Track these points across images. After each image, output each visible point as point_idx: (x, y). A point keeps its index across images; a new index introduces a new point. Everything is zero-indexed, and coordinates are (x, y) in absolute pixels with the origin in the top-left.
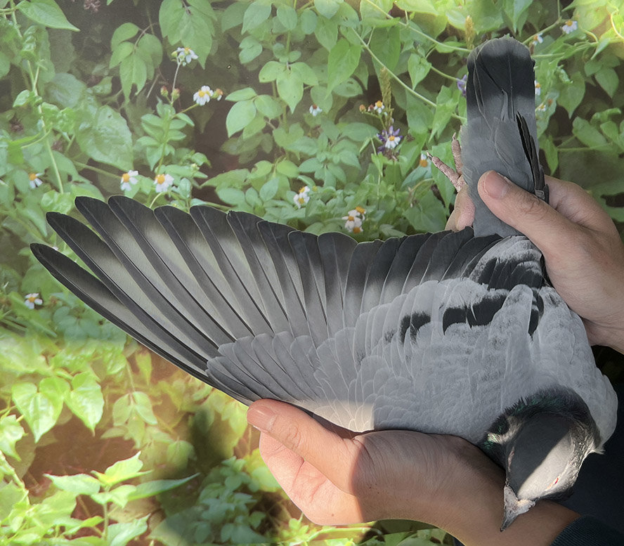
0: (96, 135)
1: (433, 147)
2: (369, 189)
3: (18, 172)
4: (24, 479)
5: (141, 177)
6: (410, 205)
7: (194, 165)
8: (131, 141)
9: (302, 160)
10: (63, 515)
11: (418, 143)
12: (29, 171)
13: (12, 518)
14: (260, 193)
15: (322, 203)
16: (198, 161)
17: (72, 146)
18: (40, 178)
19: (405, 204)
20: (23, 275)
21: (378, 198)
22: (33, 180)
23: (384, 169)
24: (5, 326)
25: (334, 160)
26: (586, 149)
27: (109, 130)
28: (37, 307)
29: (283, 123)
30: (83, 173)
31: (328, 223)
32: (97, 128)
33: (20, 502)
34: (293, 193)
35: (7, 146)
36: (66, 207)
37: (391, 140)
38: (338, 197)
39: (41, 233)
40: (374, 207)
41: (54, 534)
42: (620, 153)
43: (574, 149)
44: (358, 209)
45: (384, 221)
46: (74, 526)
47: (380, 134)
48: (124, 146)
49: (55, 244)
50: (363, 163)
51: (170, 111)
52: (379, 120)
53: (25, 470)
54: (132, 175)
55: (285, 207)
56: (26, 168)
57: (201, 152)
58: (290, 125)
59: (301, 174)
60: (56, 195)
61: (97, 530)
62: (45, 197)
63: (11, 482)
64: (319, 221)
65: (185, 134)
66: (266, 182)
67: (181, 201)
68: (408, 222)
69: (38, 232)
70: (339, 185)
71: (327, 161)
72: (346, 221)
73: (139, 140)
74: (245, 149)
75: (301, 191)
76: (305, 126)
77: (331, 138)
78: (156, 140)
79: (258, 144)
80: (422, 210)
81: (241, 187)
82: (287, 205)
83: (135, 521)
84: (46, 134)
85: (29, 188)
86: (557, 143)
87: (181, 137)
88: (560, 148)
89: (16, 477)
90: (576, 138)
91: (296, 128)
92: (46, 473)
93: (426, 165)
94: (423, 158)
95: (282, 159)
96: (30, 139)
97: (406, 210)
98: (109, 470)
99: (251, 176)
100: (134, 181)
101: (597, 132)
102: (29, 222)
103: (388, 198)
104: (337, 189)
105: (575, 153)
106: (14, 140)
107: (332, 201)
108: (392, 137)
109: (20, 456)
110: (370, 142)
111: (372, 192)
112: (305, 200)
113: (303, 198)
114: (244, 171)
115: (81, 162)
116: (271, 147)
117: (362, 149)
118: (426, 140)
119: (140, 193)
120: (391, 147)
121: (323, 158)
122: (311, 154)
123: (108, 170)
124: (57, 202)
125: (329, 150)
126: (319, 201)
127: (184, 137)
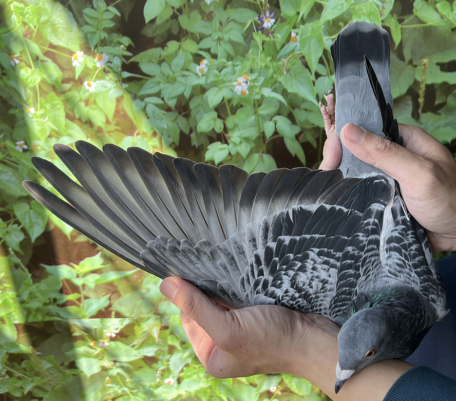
0: (52, 25)
1: (301, 26)
2: (252, 60)
4: (28, 267)
5: (86, 56)
6: (284, 72)
7: (122, 46)
8: (77, 29)
9: (201, 39)
10: (54, 291)
11: (289, 23)
12: (10, 53)
13: (23, 291)
14: (172, 66)
15: (217, 72)
16: (125, 43)
17: (37, 34)
18: (16, 58)
19: (281, 71)
20: (13, 128)
21: (259, 67)
22: (13, 59)
23: (263, 44)
24: (5, 163)
25: (225, 38)
26: (424, 25)
27: (61, 21)
28: (24, 150)
29: (185, 10)
30: (47, 54)
31: (222, 87)
32: (53, 20)
33: (27, 282)
34: (196, 65)
36: (37, 79)
37: (268, 21)
38: (229, 67)
39: (22, 98)
40: (257, 74)
41: (50, 303)
42: (453, 27)
43: (415, 26)
44: (245, 76)
45: (265, 85)
46: (62, 299)
47: (259, 17)
49: (32, 105)
50: (247, 40)
51: (102, 5)
52: (258, 5)
53: (27, 261)
54: (80, 54)
55: (190, 76)
56: (6, 50)
57: (126, 36)
58: (191, 12)
59: (201, 50)
60: (29, 70)
61: (77, 302)
62: (22, 72)
63: (20, 268)
64: (216, 86)
65: (115, 22)
66: (175, 57)
67: (115, 74)
68: (283, 86)
69: (19, 97)
70: (230, 58)
71: (219, 39)
72: (235, 85)
73: (82, 28)
74: (159, 32)
75: (201, 63)
76: (202, 13)
77: (221, 21)
78: (94, 27)
79: (168, 28)
80: (293, 76)
81: (157, 62)
82: (192, 74)
83: (101, 297)
84: (17, 25)
85: (11, 66)
86: (400, 21)
87: (111, 25)
88: (403, 25)
89: (22, 265)
90: (416, 16)
91: (196, 14)
92: (42, 263)
93: (295, 40)
94: (293, 35)
95: (186, 39)
97: (281, 77)
98: (82, 263)
99: (164, 53)
100: (81, 59)
101: (434, 10)
102: (13, 90)
103: (267, 67)
104: (228, 61)
105: (415, 28)
107: (225, 70)
108: (268, 19)
109: (24, 252)
110: (252, 23)
111: (255, 62)
112: (204, 70)
113: (203, 69)
114: (159, 49)
115: (44, 46)
116: (178, 30)
117: (246, 29)
118: (295, 20)
119: (86, 68)
120: (268, 26)
121: (217, 37)
122: (207, 34)
123: (62, 52)
124: (31, 76)
125: (221, 30)
126: (215, 70)
127: (114, 24)
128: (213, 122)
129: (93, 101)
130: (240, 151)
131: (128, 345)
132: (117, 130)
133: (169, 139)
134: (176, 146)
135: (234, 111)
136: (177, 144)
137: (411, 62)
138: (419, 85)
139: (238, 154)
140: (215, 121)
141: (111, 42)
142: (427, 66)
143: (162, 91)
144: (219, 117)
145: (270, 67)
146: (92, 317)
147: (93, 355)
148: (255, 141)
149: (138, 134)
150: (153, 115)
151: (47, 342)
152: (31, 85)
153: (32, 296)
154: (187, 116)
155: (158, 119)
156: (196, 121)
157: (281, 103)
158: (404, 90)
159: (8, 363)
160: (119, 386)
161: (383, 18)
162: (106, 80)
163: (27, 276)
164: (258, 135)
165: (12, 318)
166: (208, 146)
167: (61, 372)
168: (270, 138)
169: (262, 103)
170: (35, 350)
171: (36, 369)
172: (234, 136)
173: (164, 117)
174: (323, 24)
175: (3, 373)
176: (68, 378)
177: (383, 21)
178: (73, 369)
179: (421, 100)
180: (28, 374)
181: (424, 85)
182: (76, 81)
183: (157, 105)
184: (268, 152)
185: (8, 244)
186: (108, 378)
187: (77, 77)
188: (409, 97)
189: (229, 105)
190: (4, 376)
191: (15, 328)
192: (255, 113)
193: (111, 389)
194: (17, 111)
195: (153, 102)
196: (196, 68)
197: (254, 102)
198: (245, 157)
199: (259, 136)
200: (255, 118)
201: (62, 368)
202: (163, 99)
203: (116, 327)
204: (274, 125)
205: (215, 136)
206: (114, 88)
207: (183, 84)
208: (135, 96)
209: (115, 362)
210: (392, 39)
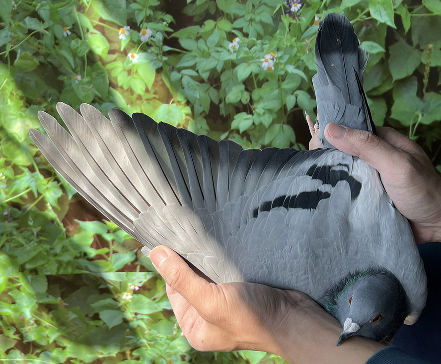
1: (324, 12)
2: (279, 39)
3: (56, 25)
4: (63, 222)
5: (132, 30)
6: (306, 52)
7: (165, 23)
8: (126, 6)
9: (235, 19)
11: (313, 9)
12: (64, 25)
13: (56, 244)
14: (207, 42)
15: (248, 49)
16: (167, 20)
17: (89, 10)
18: (69, 30)
19: (304, 50)
20: (60, 93)
21: (285, 47)
22: (66, 31)
23: (290, 26)
25: (256, 19)
26: (431, 14)
30: (96, 27)
31: (251, 63)
34: (229, 42)
35: (49, 8)
37: (295, 6)
38: (258, 45)
39: (71, 66)
40: (282, 52)
41: (80, 257)
43: (422, 15)
44: (272, 53)
45: (289, 62)
46: (93, 253)
47: (288, 1)
48: (121, 9)
49: (79, 73)
50: (275, 21)
53: (63, 216)
54: (126, 29)
55: (223, 52)
56: (61, 23)
57: (169, 14)
59: (234, 29)
60: (80, 41)
61: (106, 256)
62: (73, 43)
63: (55, 223)
64: (245, 62)
65: (160, 1)
66: (211, 34)
67: (157, 48)
68: (305, 63)
69: (68, 65)
70: (259, 37)
71: (251, 20)
72: (263, 62)
73: (130, 6)
74: (198, 12)
75: (234, 41)
77: (254, 4)
78: (141, 5)
79: (206, 8)
81: (194, 38)
82: (225, 51)
83: (129, 252)
84: (73, 1)
85: (63, 36)
86: (410, 10)
87: (157, 4)
88: (412, 14)
89: (58, 220)
90: (424, 7)
92: (76, 218)
94: (316, 19)
95: (222, 19)
96: (63, 4)
97: (304, 55)
99: (201, 30)
100: (127, 33)
102: (63, 58)
103: (292, 46)
104: (257, 40)
105: (423, 17)
106: (53, 4)
107: (254, 48)
108: (296, 4)
109: (60, 207)
110: (281, 7)
111: (281, 42)
113: (235, 46)
114: (197, 27)
115: (95, 20)
116: (214, 11)
117: (275, 12)
118: (319, 6)
119: (131, 41)
120: (295, 10)
121: (249, 18)
122: (241, 15)
123: (110, 26)
124: (81, 46)
125: (253, 12)
126: (246, 47)
127: (160, 3)
128: (240, 94)
129: (135, 72)
130: (263, 122)
131: (149, 298)
132: (155, 98)
133: (200, 108)
134: (206, 114)
135: (260, 84)
136: (207, 113)
137: (418, 47)
138: (425, 68)
139: (261, 124)
140: (242, 93)
141: (155, 19)
142: (432, 51)
143: (197, 65)
144: (246, 89)
145: (294, 47)
146: (119, 271)
147: (116, 307)
148: (277, 113)
149: (173, 103)
150: (188, 86)
151: (74, 294)
152: (80, 55)
153: (65, 250)
154: (218, 88)
155: (192, 90)
156: (225, 93)
157: (302, 79)
158: (411, 71)
159: (37, 312)
160: (138, 338)
161: (395, 7)
162: (148, 52)
163: (61, 230)
164: (280, 107)
165: (45, 270)
166: (234, 115)
168: (291, 110)
169: (285, 78)
170: (63, 301)
171: (63, 320)
172: (259, 108)
173: (197, 87)
174: (343, 11)
175: (32, 322)
176: (91, 329)
177: (395, 10)
178: (97, 321)
179: (426, 81)
180: (55, 323)
181: (429, 68)
182: (121, 53)
183: (192, 77)
184: (288, 123)
185: (47, 200)
186: (128, 330)
187: (122, 49)
188: (415, 78)
189: (256, 79)
190: (33, 324)
191: (46, 280)
192: (279, 87)
193: (130, 341)
194: (66, 78)
195: (188, 74)
196: (229, 45)
197: (279, 77)
198: (267, 127)
199: (281, 109)
200: (279, 92)
201: (86, 319)
202: (197, 71)
203: (140, 280)
204: (295, 99)
205: (241, 107)
206: (155, 60)
207: (216, 59)
208: (173, 67)
209: (136, 314)
210: (402, 25)
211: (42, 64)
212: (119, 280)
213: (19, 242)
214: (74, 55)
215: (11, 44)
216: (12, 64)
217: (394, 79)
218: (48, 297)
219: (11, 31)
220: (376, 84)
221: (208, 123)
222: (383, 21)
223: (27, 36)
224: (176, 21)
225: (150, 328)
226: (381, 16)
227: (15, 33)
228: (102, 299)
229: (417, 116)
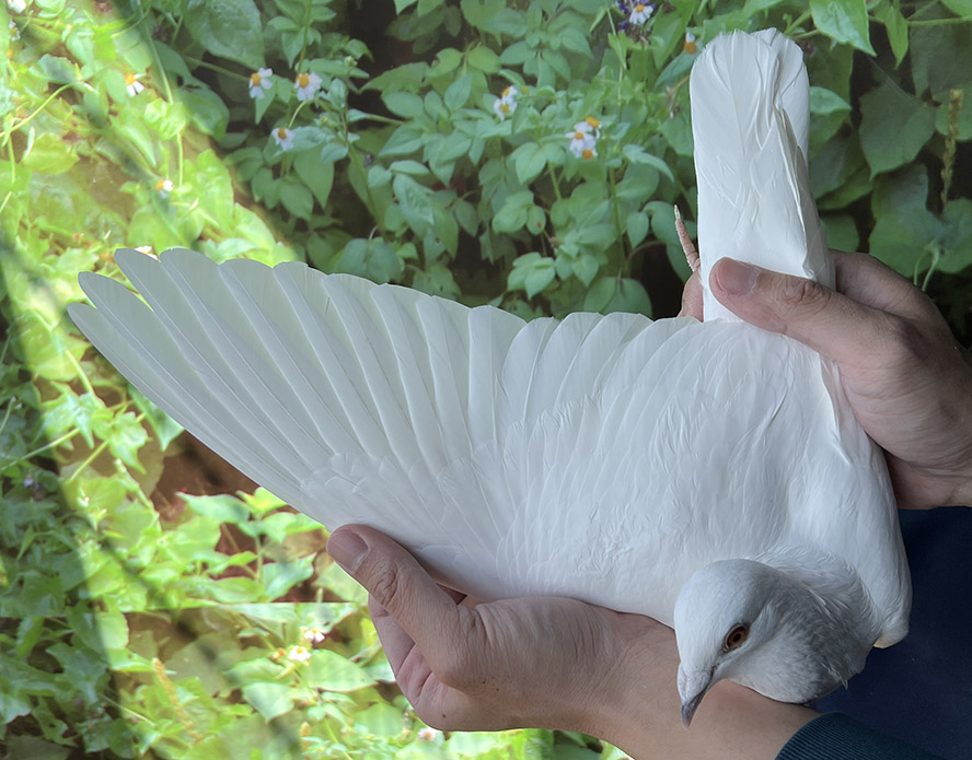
0: (212, 16)
1: (706, 22)
2: (605, 88)
3: (110, 72)
4: (152, 498)
5: (276, 78)
6: (669, 114)
7: (349, 59)
8: (260, 24)
9: (505, 46)
10: (205, 548)
11: (680, 16)
12: (126, 70)
13: (142, 546)
14: (446, 98)
15: (536, 113)
16: (354, 51)
17: (180, 33)
18: (139, 82)
19: (663, 111)
20: (129, 220)
21: (619, 104)
22: (131, 84)
23: (628, 56)
25: (552, 44)
26: (956, 20)
27: (229, 8)
30: (198, 73)
31: (545, 143)
32: (213, 6)
33: (149, 528)
34: (494, 97)
35: (92, 34)
36: (178, 123)
37: (638, 11)
38: (559, 102)
39: (150, 163)
40: (614, 117)
41: (195, 571)
43: (936, 21)
44: (590, 120)
45: (630, 139)
46: (220, 563)
47: (621, 1)
48: (251, 31)
49: (167, 176)
50: (596, 48)
53: (152, 485)
54: (265, 74)
55: (481, 119)
56: (120, 65)
57: (358, 38)
59: (504, 67)
60: (164, 104)
61: (249, 570)
62: (150, 109)
63: (136, 501)
64: (531, 140)
65: (335, 11)
66: (453, 81)
67: (334, 114)
68: (666, 141)
69: (143, 160)
70: (561, 84)
71: (541, 47)
72: (571, 139)
73: (271, 23)
74: (422, 31)
75: (504, 95)
77: (547, 11)
78: (294, 21)
79: (440, 22)
81: (417, 91)
82: (485, 116)
83: (297, 560)
84: (143, 16)
85: (127, 95)
86: (907, 13)
87: (328, 16)
88: (911, 20)
89: (143, 497)
90: (939, 3)
92: (180, 491)
93: (694, 50)
94: (689, 39)
95: (475, 45)
97: (662, 123)
98: (259, 491)
99: (432, 73)
100: (267, 85)
102: (131, 146)
103: (635, 103)
104: (557, 90)
105: (936, 27)
106: (100, 25)
107: (550, 109)
108: (640, 7)
109: (145, 467)
110: (606, 15)
111: (611, 93)
112: (510, 108)
113: (507, 105)
114: (422, 65)
115: (194, 56)
116: (459, 28)
117: (593, 26)
118: (693, 10)
119: (277, 102)
120: (638, 22)
121: (536, 42)
122: (518, 35)
123: (230, 69)
124: (167, 116)
125: (543, 29)
126: (532, 108)
127: (334, 15)
128: (524, 212)
129: (288, 169)
130: (577, 273)
131: (348, 658)
133: (437, 245)
134: (451, 260)
135: (567, 190)
136: (453, 252)
137: (927, 96)
138: (943, 143)
139: (573, 278)
140: (528, 209)
141: (328, 51)
142: (960, 104)
143: (426, 149)
144: (537, 202)
145: (641, 104)
146: (278, 600)
147: (277, 677)
148: (606, 252)
149: (376, 235)
150: (408, 198)
151: (186, 650)
152: (166, 136)
153: (160, 558)
154: (474, 199)
155: (416, 205)
156: (491, 209)
157: (662, 176)
158: (912, 153)
159: (109, 689)
160: (327, 742)
161: (872, 6)
162: (315, 125)
163: (150, 516)
164: (614, 239)
165: (120, 602)
166: (513, 260)
167: (213, 710)
168: (638, 246)
169: (623, 174)
170: (163, 666)
171: (165, 705)
172: (567, 243)
173: (428, 200)
174: (750, 18)
175: (100, 710)
176: (228, 722)
177: (871, 13)
178: (238, 706)
179: (947, 174)
180: (148, 713)
181: (953, 143)
182: (256, 128)
183: (415, 177)
184: (634, 275)
185: (114, 452)
186: (305, 724)
187: (258, 120)
188: (923, 168)
189: (557, 178)
191: (125, 622)
192: (610, 194)
193: (310, 747)
194: (138, 187)
195: (407, 171)
196: (493, 103)
197: (608, 172)
198: (587, 283)
199: (616, 243)
200: (610, 204)
201: (214, 703)
202: (427, 165)
203: (326, 619)
204: (647, 220)
205: (528, 240)
206: (332, 141)
207: (468, 136)
208: (372, 157)
209: (321, 691)
210: (890, 48)
211: (84, 159)
212: (280, 620)
213: (61, 543)
214: (154, 136)
215: (14, 117)
216: (18, 160)
217: (874, 172)
218: (130, 657)
219: (11, 89)
220: (833, 185)
221: (456, 279)
222: (843, 40)
223: (47, 98)
224: (374, 55)
225: (351, 720)
226: (839, 29)
227: (21, 92)
228: (246, 660)
229: (930, 255)
